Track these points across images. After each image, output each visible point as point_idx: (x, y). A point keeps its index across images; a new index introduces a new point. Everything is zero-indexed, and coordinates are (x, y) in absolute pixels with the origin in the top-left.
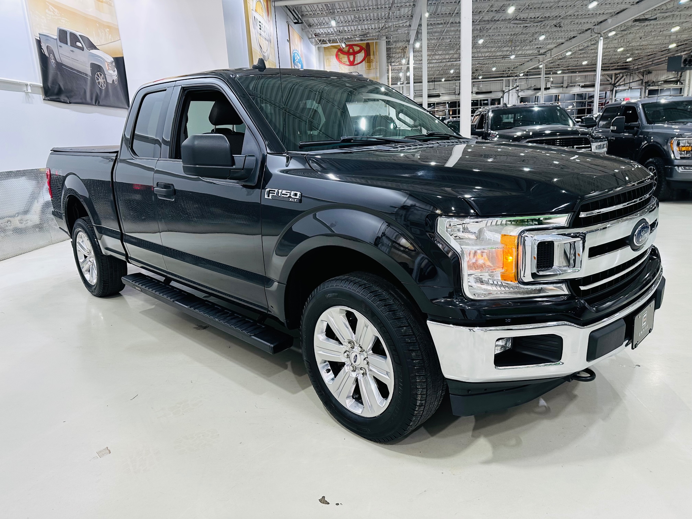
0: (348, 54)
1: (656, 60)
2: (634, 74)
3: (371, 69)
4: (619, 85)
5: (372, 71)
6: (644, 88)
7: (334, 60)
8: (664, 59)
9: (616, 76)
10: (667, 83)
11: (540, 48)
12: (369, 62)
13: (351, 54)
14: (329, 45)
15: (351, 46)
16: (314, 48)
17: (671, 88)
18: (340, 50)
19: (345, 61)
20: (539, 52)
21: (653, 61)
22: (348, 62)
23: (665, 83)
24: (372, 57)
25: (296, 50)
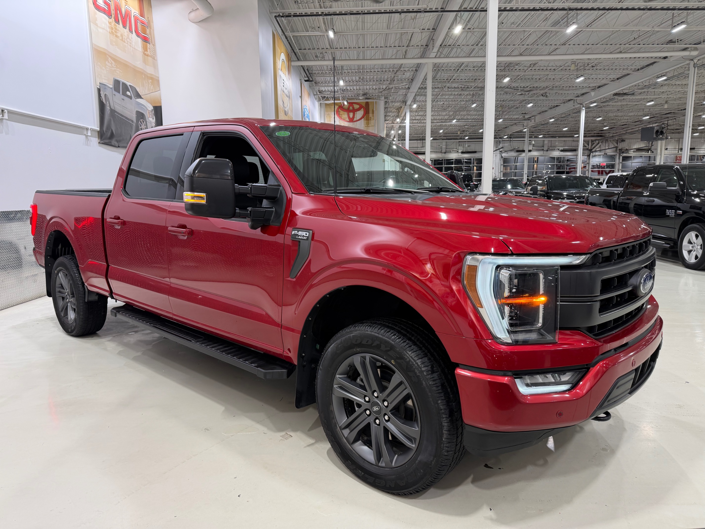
1: (629, 129)
2: (609, 142)
4: (596, 151)
5: (371, 125)
6: (618, 155)
8: (637, 129)
9: (593, 142)
10: (639, 151)
11: (525, 113)
12: (368, 119)
13: (351, 111)
14: (331, 102)
15: (352, 104)
16: (317, 104)
17: (643, 156)
18: (341, 107)
19: (345, 117)
20: (524, 117)
21: (627, 130)
22: (348, 119)
23: (638, 151)
24: (371, 115)
25: (306, 106)
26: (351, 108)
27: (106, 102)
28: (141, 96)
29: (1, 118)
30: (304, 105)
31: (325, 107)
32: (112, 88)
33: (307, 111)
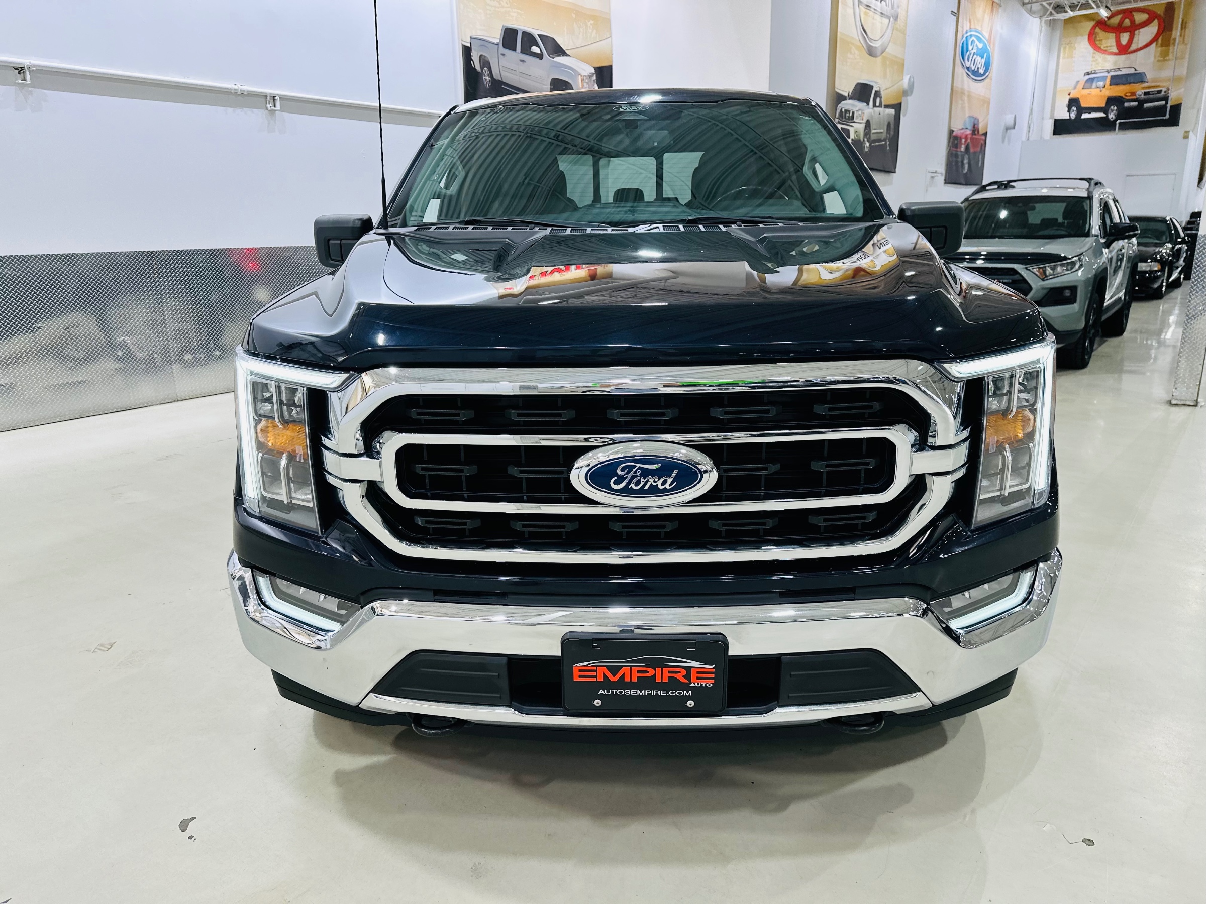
0: (1118, 29)
3: (1169, 60)
5: (1171, 63)
7: (1083, 45)
12: (1167, 44)
13: (1125, 30)
15: (1128, 13)
16: (1035, 25)
18: (1102, 24)
19: (1109, 44)
22: (1115, 47)
24: (1176, 33)
25: (976, 31)
26: (1127, 22)
27: (482, 70)
28: (566, 51)
29: (269, 109)
30: (965, 31)
31: (1064, 28)
32: (498, 44)
33: (980, 40)
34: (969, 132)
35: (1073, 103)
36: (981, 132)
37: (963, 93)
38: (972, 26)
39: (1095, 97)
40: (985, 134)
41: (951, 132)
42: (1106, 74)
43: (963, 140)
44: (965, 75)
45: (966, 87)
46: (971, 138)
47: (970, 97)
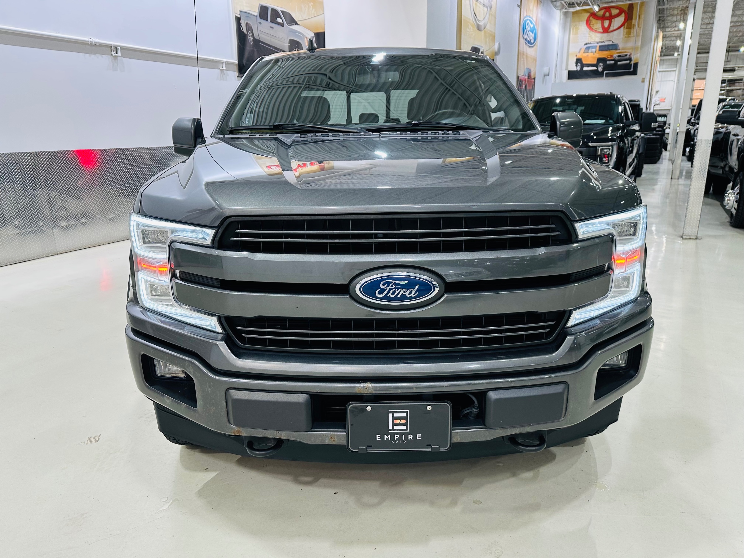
0: (602, 18)
3: (631, 37)
5: (633, 39)
7: (583, 27)
12: (630, 27)
13: (607, 19)
14: (578, 8)
15: (608, 9)
16: (558, 14)
18: (593, 15)
19: (598, 27)
22: (601, 29)
24: (635, 21)
25: (530, 17)
26: (607, 14)
27: (248, 33)
28: (298, 22)
29: (114, 55)
30: (524, 16)
31: (573, 16)
32: (257, 16)
33: (532, 23)
34: (526, 77)
35: (578, 61)
36: (532, 77)
37: (523, 54)
38: (528, 14)
39: (591, 57)
40: (534, 79)
41: (518, 77)
42: (596, 44)
43: (524, 82)
44: (524, 44)
45: (525, 51)
46: (528, 81)
47: (527, 56)
